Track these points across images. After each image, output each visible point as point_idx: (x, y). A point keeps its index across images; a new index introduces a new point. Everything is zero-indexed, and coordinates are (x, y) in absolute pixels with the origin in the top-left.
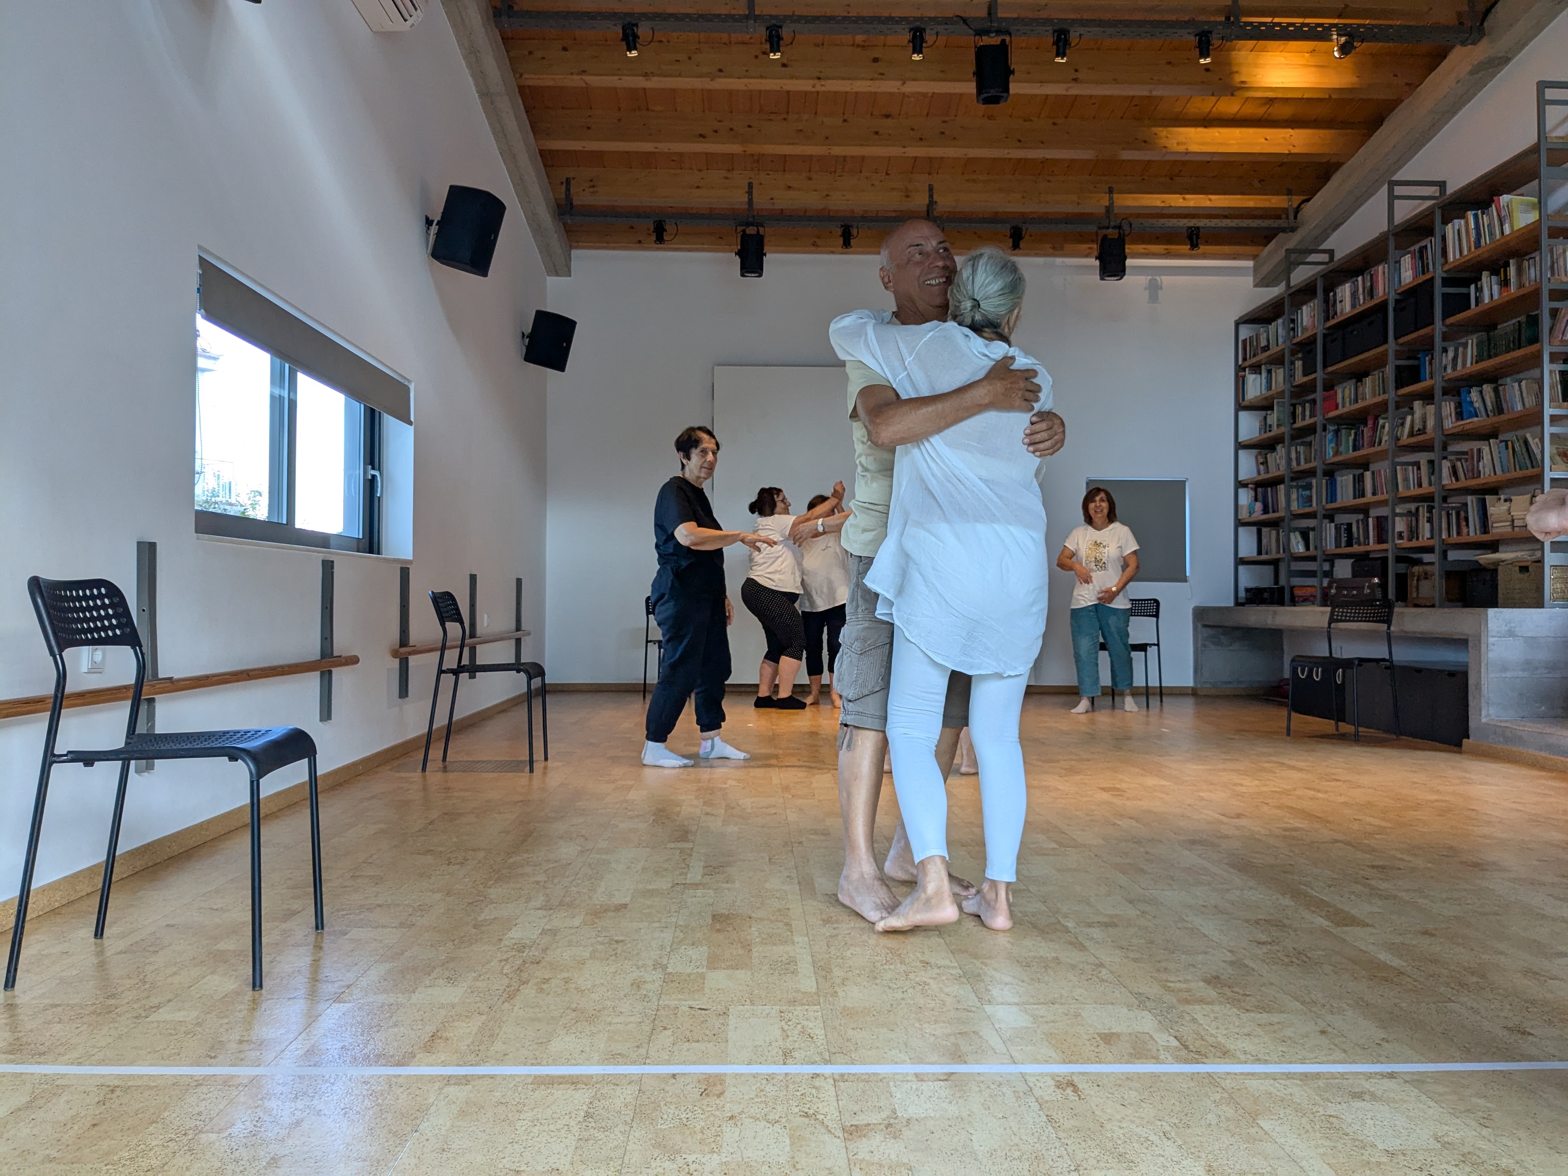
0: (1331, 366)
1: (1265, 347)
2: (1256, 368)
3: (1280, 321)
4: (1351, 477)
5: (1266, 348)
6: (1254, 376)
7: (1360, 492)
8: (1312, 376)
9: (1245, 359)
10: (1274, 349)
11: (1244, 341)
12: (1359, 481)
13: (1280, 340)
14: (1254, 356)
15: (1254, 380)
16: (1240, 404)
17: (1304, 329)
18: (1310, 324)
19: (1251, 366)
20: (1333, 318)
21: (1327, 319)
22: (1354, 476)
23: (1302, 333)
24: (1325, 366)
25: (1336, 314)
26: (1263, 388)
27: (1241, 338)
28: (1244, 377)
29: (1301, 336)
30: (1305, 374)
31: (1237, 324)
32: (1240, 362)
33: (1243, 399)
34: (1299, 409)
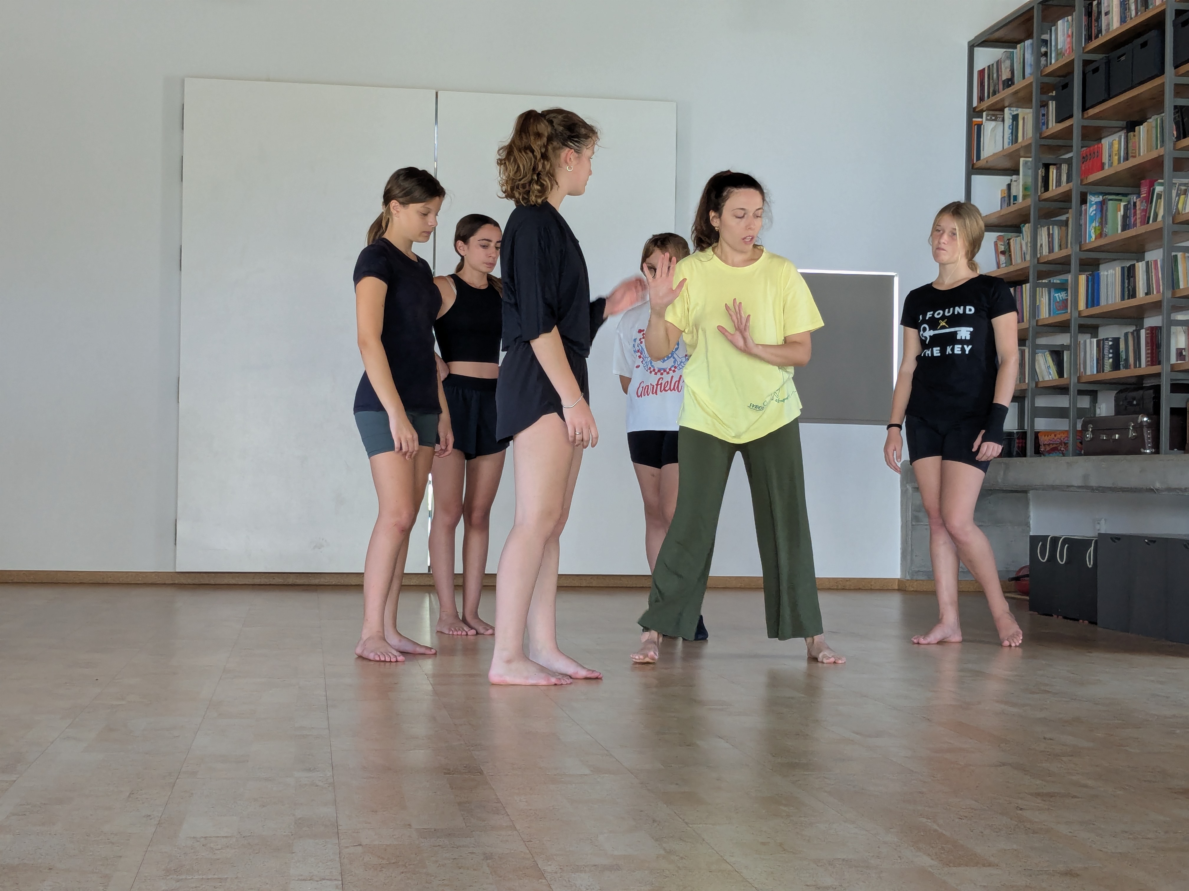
0: (1093, 106)
1: (1008, 80)
2: (997, 111)
3: (1028, 42)
4: (1118, 270)
5: (1009, 83)
6: (993, 124)
7: (1129, 291)
8: (1067, 123)
9: (981, 99)
10: (1019, 84)
11: (981, 72)
12: (1129, 274)
13: (1028, 70)
14: (994, 93)
15: (993, 130)
16: (973, 165)
17: (1059, 54)
18: (1067, 46)
19: (989, 109)
20: (1097, 37)
21: (1089, 38)
22: (1123, 268)
23: (1057, 60)
24: (1084, 109)
25: (1100, 31)
26: (1006, 141)
27: (978, 67)
28: (979, 126)
29: (1055, 63)
30: (1059, 120)
31: (972, 47)
32: (975, 104)
33: (978, 158)
34: (1053, 171)
